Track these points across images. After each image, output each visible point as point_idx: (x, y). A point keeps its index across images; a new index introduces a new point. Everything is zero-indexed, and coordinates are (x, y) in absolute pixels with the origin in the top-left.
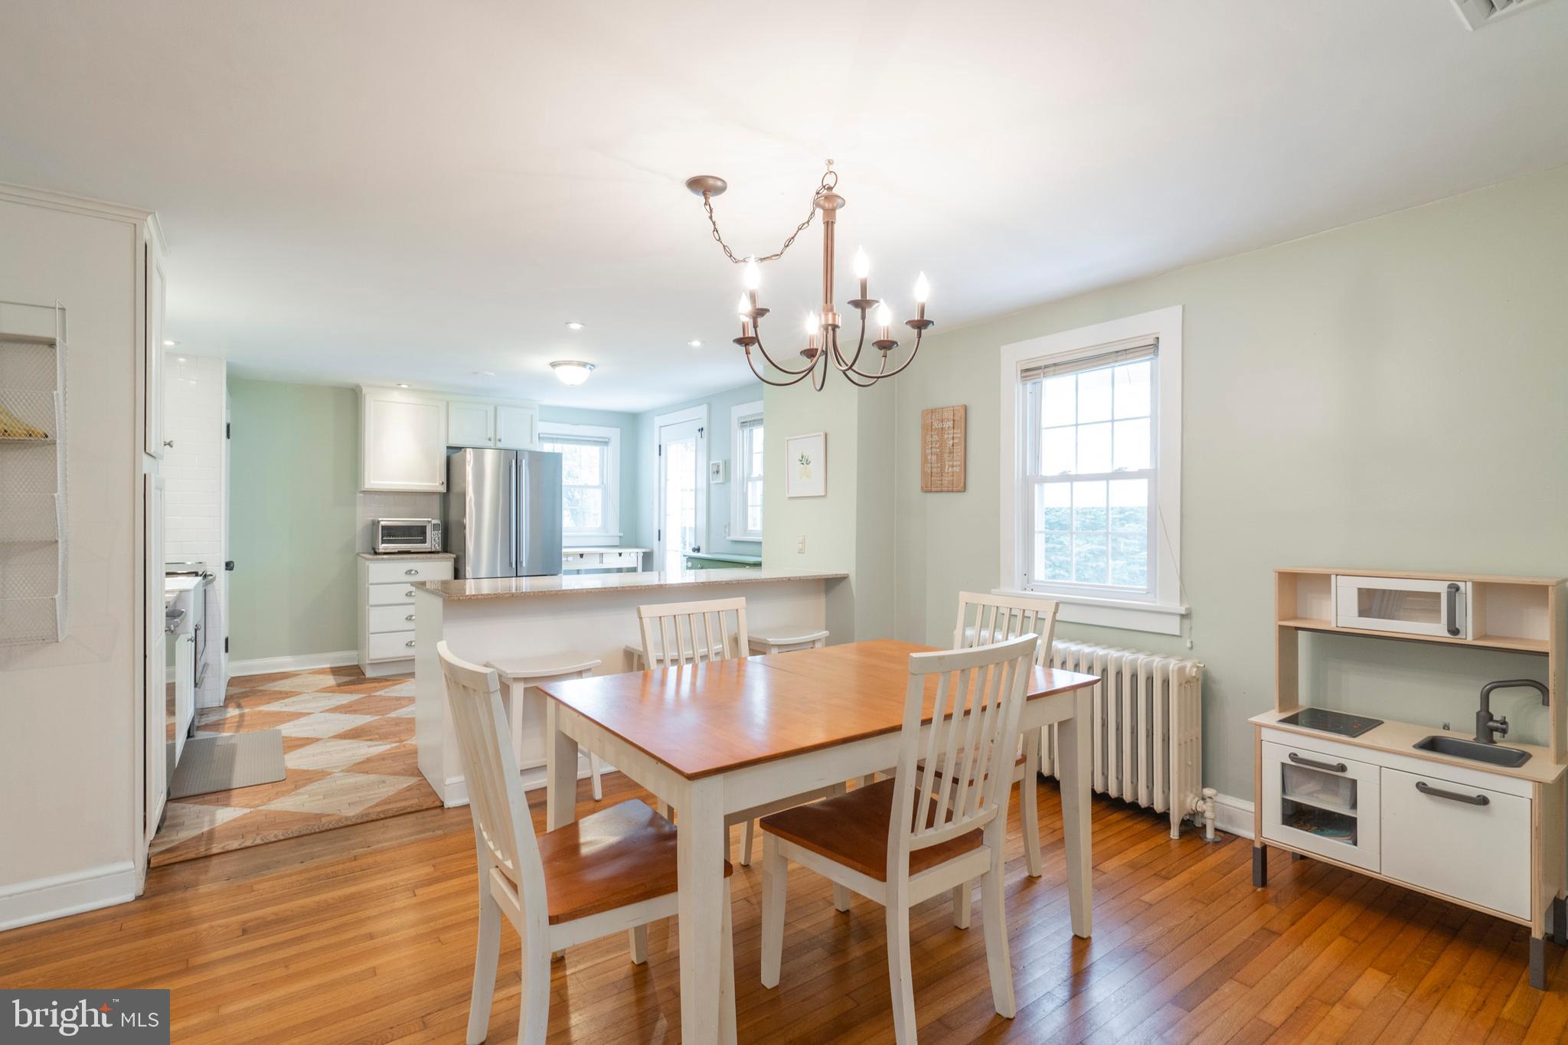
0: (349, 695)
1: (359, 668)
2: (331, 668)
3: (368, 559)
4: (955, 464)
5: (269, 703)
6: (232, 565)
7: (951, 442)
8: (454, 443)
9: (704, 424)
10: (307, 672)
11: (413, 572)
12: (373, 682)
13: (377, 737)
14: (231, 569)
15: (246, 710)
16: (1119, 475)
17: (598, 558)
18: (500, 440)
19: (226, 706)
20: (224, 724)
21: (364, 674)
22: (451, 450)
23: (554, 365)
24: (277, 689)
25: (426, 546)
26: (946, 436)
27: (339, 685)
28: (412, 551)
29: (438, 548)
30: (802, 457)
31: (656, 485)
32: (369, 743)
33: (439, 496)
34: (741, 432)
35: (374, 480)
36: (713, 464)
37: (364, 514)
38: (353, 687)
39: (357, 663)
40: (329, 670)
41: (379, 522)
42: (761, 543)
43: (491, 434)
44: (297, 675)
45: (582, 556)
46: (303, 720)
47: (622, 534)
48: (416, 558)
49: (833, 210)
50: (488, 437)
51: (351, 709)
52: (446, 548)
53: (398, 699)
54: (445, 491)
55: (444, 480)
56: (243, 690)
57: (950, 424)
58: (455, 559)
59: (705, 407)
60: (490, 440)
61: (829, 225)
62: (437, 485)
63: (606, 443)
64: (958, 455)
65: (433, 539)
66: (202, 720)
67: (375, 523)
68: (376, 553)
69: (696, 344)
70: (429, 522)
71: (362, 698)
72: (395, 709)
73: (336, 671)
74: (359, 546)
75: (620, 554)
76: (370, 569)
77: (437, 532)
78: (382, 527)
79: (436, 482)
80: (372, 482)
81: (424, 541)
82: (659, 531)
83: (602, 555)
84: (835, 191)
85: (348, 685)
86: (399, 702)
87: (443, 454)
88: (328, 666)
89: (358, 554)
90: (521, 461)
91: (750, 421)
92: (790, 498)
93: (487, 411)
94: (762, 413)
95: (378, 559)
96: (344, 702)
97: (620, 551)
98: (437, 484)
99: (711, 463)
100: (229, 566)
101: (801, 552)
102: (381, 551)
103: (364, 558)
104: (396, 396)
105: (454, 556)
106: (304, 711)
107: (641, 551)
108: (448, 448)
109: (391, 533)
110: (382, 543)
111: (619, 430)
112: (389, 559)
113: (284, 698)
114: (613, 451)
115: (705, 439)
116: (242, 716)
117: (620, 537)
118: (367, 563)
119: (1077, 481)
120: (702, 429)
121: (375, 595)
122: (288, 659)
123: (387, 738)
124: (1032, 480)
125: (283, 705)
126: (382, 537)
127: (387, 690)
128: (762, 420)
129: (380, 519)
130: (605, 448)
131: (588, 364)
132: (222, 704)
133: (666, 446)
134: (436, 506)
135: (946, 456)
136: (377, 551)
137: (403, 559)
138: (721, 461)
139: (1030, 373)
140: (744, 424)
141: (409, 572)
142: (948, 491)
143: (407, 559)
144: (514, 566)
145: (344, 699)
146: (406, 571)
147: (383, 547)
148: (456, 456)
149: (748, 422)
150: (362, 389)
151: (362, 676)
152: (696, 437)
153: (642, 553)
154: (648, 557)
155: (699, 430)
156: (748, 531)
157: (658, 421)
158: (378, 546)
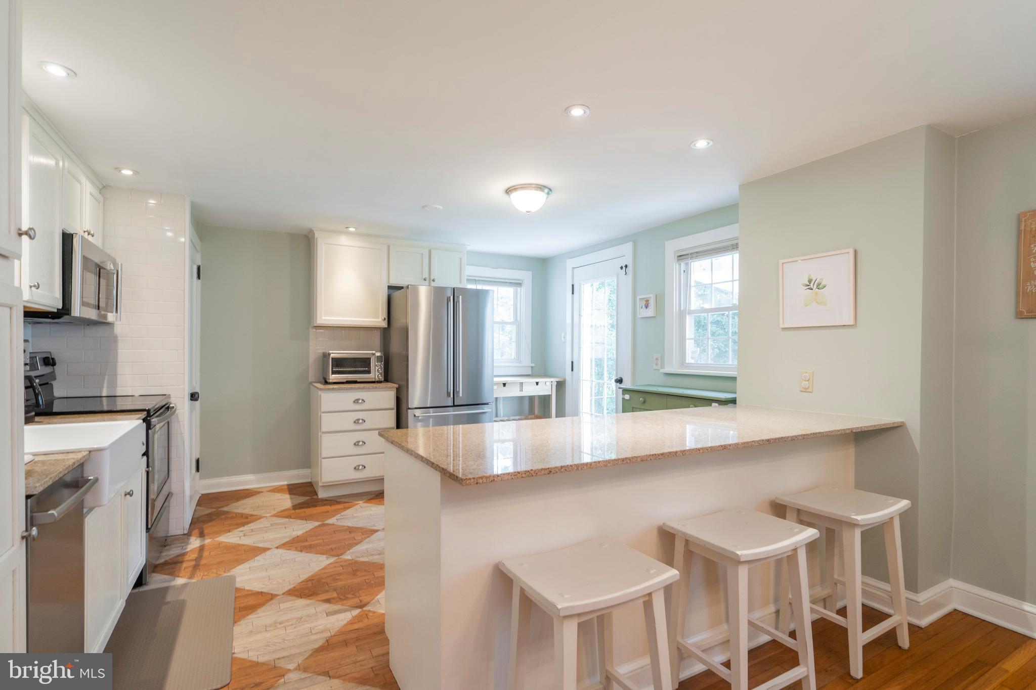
0: (304, 522)
1: (312, 486)
2: (288, 485)
3: (320, 389)
5: (229, 531)
6: (197, 396)
8: (395, 282)
9: (629, 262)
10: (268, 489)
11: (360, 401)
12: (325, 505)
13: (335, 595)
14: (197, 400)
15: (208, 541)
17: (518, 388)
18: (433, 281)
19: (189, 534)
20: (182, 562)
21: (316, 494)
22: (391, 291)
23: (508, 191)
24: (239, 511)
25: (372, 376)
27: (295, 507)
28: (359, 381)
29: (381, 378)
30: (810, 281)
31: (569, 321)
32: (327, 606)
33: (379, 331)
34: (677, 265)
35: (324, 317)
36: (641, 299)
37: (317, 346)
38: (308, 511)
39: (310, 480)
40: (286, 487)
41: (329, 354)
42: (736, 378)
43: (426, 275)
44: (259, 493)
45: (504, 385)
46: (260, 560)
47: (533, 365)
48: (363, 388)
50: (424, 277)
51: (307, 543)
52: (387, 379)
53: (351, 530)
54: (387, 326)
55: (385, 315)
56: (209, 511)
58: (397, 388)
59: (629, 245)
60: (425, 280)
62: (378, 320)
63: (520, 285)
65: (376, 371)
66: (163, 554)
67: (326, 356)
68: (326, 382)
69: (702, 144)
70: (374, 354)
71: (316, 527)
72: (350, 546)
73: (292, 489)
74: (312, 374)
75: (537, 383)
76: (322, 398)
77: (379, 363)
78: (332, 359)
79: (379, 319)
81: (369, 372)
82: (572, 362)
83: (522, 383)
85: (303, 508)
86: (352, 535)
87: (384, 293)
88: (286, 483)
89: (311, 383)
90: (458, 297)
91: (691, 254)
92: (784, 329)
93: (422, 254)
94: (737, 237)
95: (329, 389)
96: (299, 533)
97: (537, 380)
98: (380, 320)
99: (639, 297)
100: (194, 397)
101: (805, 390)
102: (331, 381)
103: (317, 388)
104: (344, 240)
105: (396, 386)
106: (261, 545)
107: (554, 380)
108: (390, 287)
109: (340, 364)
110: (333, 374)
111: (530, 273)
112: (339, 389)
113: (243, 524)
114: (525, 292)
115: (630, 276)
116: (202, 549)
117: (532, 367)
118: (320, 393)
120: (626, 266)
121: (327, 422)
122: (250, 477)
123: (346, 599)
125: (242, 534)
126: (332, 369)
127: (338, 517)
128: (737, 244)
129: (330, 352)
130: (519, 289)
131: (545, 187)
132: (186, 532)
133: (580, 285)
134: (377, 339)
136: (328, 381)
137: (352, 389)
138: (651, 295)
140: (681, 257)
141: (356, 401)
143: (355, 389)
144: (452, 396)
145: (300, 528)
146: (353, 400)
147: (333, 377)
148: (397, 294)
149: (688, 254)
150: (314, 234)
151: (315, 497)
152: (618, 275)
153: (556, 383)
154: (561, 386)
155: (622, 268)
156: (686, 363)
157: (570, 263)
158: (329, 377)
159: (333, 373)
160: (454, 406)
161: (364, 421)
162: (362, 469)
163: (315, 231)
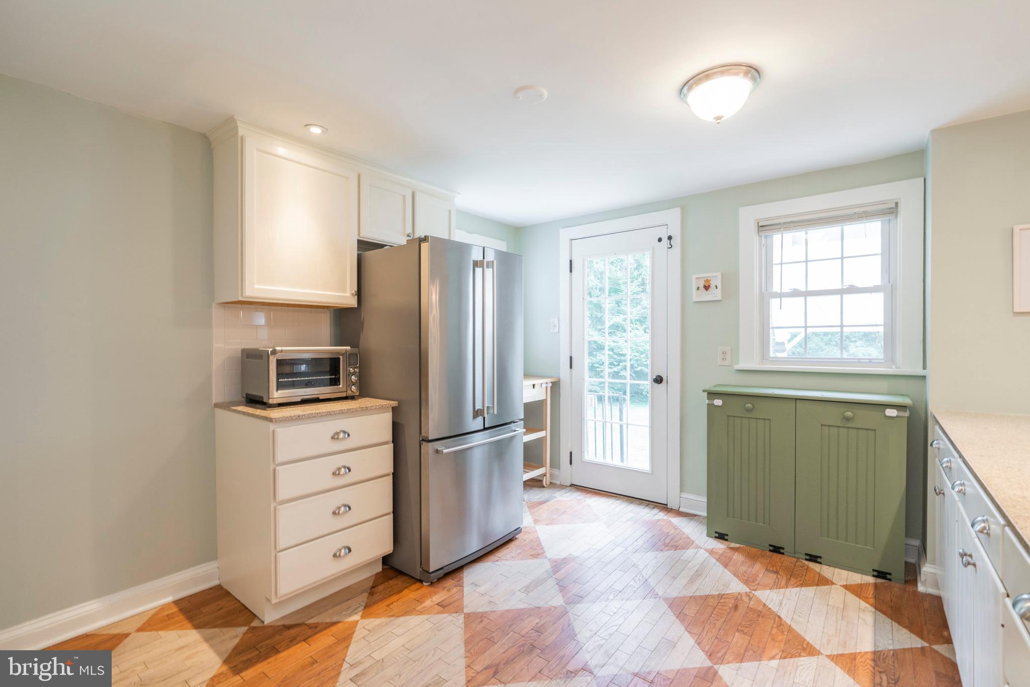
1: (228, 594)
2: (176, 602)
3: (245, 418)
8: (372, 234)
10: (138, 624)
11: (342, 435)
12: (292, 641)
21: (256, 617)
22: (361, 248)
25: (342, 388)
27: (233, 666)
28: (321, 397)
29: (356, 391)
33: (329, 314)
34: (758, 237)
35: (258, 284)
36: (697, 279)
38: (270, 670)
39: (217, 582)
40: (175, 610)
41: (269, 354)
43: (410, 230)
44: (119, 638)
48: (347, 412)
50: (406, 233)
54: (357, 306)
55: (355, 290)
58: (393, 407)
59: (676, 213)
60: (409, 236)
62: (344, 295)
65: (349, 378)
67: (264, 357)
68: (263, 405)
70: (341, 352)
73: (192, 612)
74: (220, 390)
75: (534, 386)
77: (353, 367)
78: (276, 362)
79: (346, 292)
80: (256, 286)
81: (339, 382)
82: (571, 358)
87: (353, 250)
88: (170, 599)
89: (218, 406)
91: (783, 224)
92: (1019, 314)
93: (404, 197)
95: (269, 416)
97: (533, 382)
98: (348, 294)
99: (692, 276)
102: (274, 401)
103: (267, 418)
105: (395, 403)
107: (547, 381)
108: (360, 243)
109: (289, 371)
110: (277, 388)
115: (676, 250)
118: (273, 427)
120: (670, 238)
122: (92, 606)
126: (278, 379)
127: (347, 671)
129: (271, 349)
136: (271, 402)
137: (328, 415)
138: (715, 275)
140: (763, 228)
141: (335, 436)
143: (334, 414)
144: (485, 414)
146: (331, 434)
147: (277, 395)
148: (370, 254)
149: (780, 224)
150: (236, 127)
151: (255, 623)
152: (653, 248)
153: (550, 385)
154: (555, 387)
155: (660, 240)
156: (771, 358)
157: (565, 234)
158: (272, 395)
159: (280, 386)
160: (485, 429)
161: (350, 470)
162: (346, 554)
163: (238, 122)
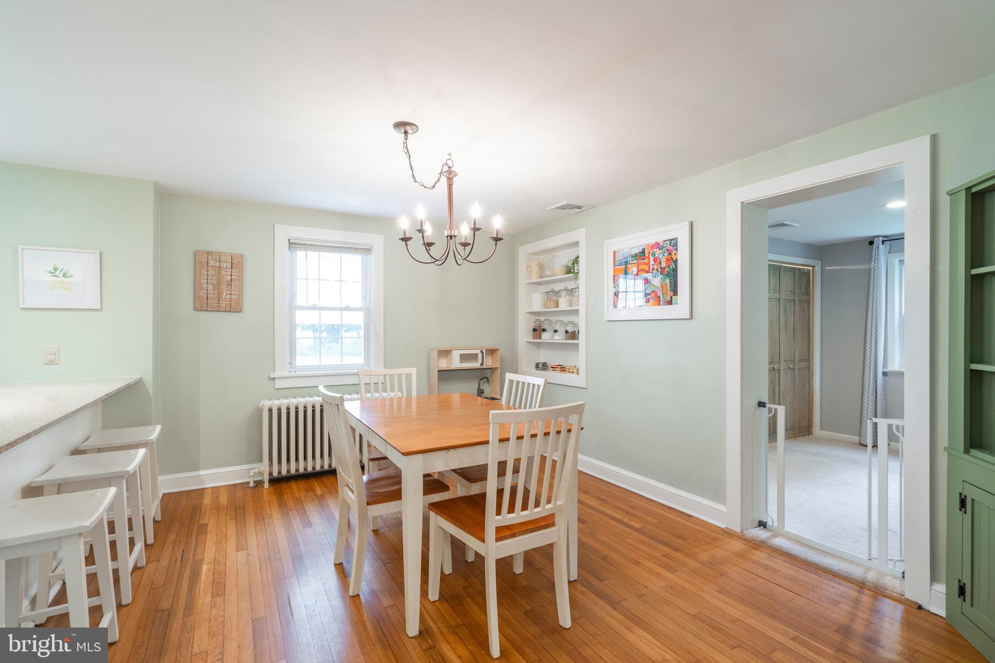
4: (233, 293)
7: (229, 278)
16: (347, 309)
26: (223, 273)
30: (55, 269)
49: (452, 178)
57: (229, 265)
61: (450, 186)
64: (236, 288)
84: (452, 169)
92: (27, 309)
101: (51, 363)
119: (322, 310)
124: (292, 308)
135: (224, 287)
139: (292, 245)
142: (226, 311)
